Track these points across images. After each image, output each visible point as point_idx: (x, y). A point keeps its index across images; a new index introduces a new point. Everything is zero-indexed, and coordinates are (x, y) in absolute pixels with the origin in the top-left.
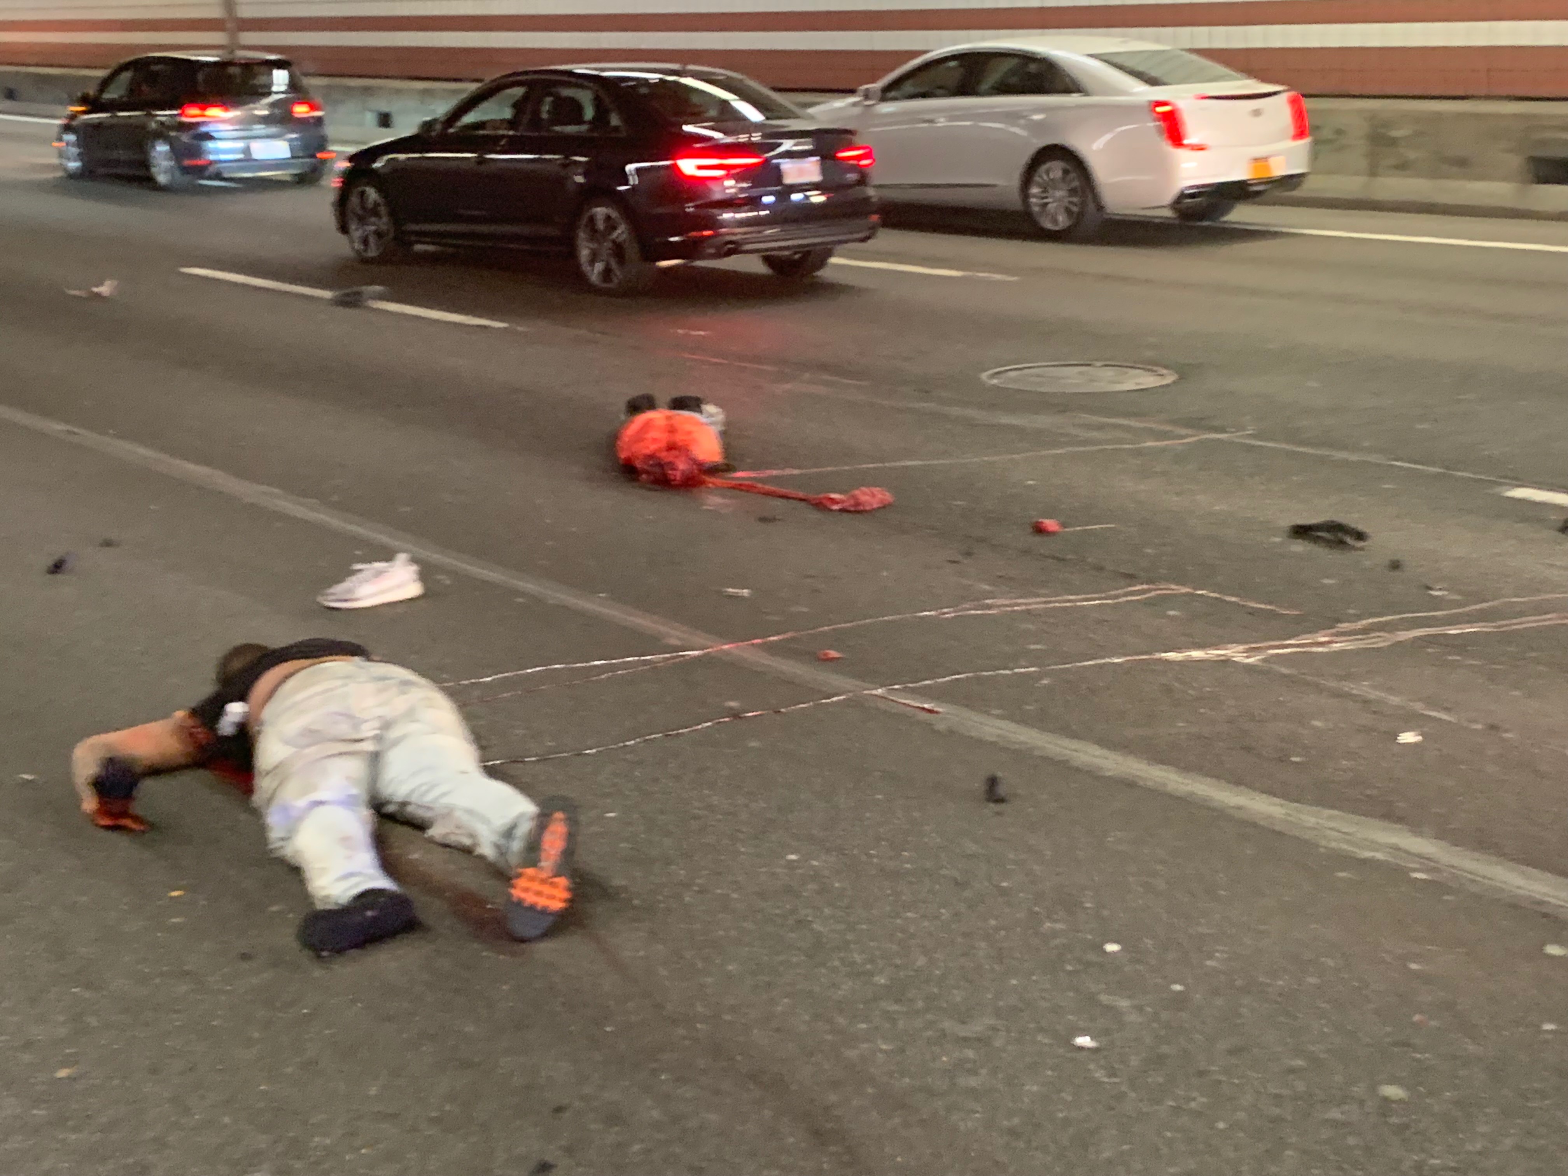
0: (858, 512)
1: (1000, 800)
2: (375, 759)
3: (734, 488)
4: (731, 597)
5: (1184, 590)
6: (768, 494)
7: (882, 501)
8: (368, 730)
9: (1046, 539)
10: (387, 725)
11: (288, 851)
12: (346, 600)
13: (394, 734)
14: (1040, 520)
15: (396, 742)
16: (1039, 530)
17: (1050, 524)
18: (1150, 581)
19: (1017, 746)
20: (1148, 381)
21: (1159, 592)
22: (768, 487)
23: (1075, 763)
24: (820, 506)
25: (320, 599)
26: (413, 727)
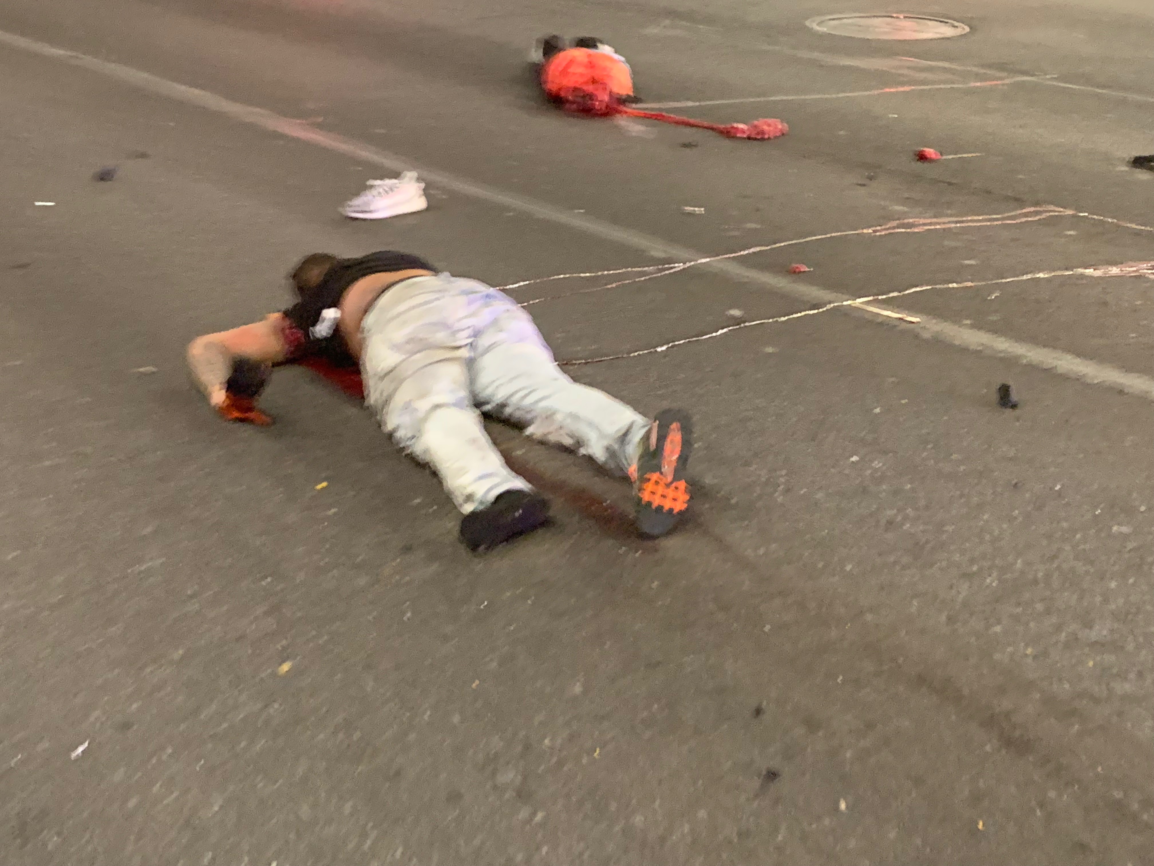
0: (763, 139)
1: (1014, 406)
2: (470, 364)
3: (647, 117)
4: (690, 214)
5: (1069, 212)
6: (678, 123)
7: (781, 130)
8: (463, 339)
9: (933, 165)
10: (477, 334)
11: (418, 448)
12: (366, 212)
13: (484, 342)
14: (922, 149)
15: (488, 349)
16: (922, 157)
17: (930, 152)
18: (1037, 204)
19: (1002, 355)
20: (946, 31)
21: (1048, 214)
22: (678, 118)
23: (1060, 371)
24: (728, 134)
25: (340, 209)
26: (501, 336)
